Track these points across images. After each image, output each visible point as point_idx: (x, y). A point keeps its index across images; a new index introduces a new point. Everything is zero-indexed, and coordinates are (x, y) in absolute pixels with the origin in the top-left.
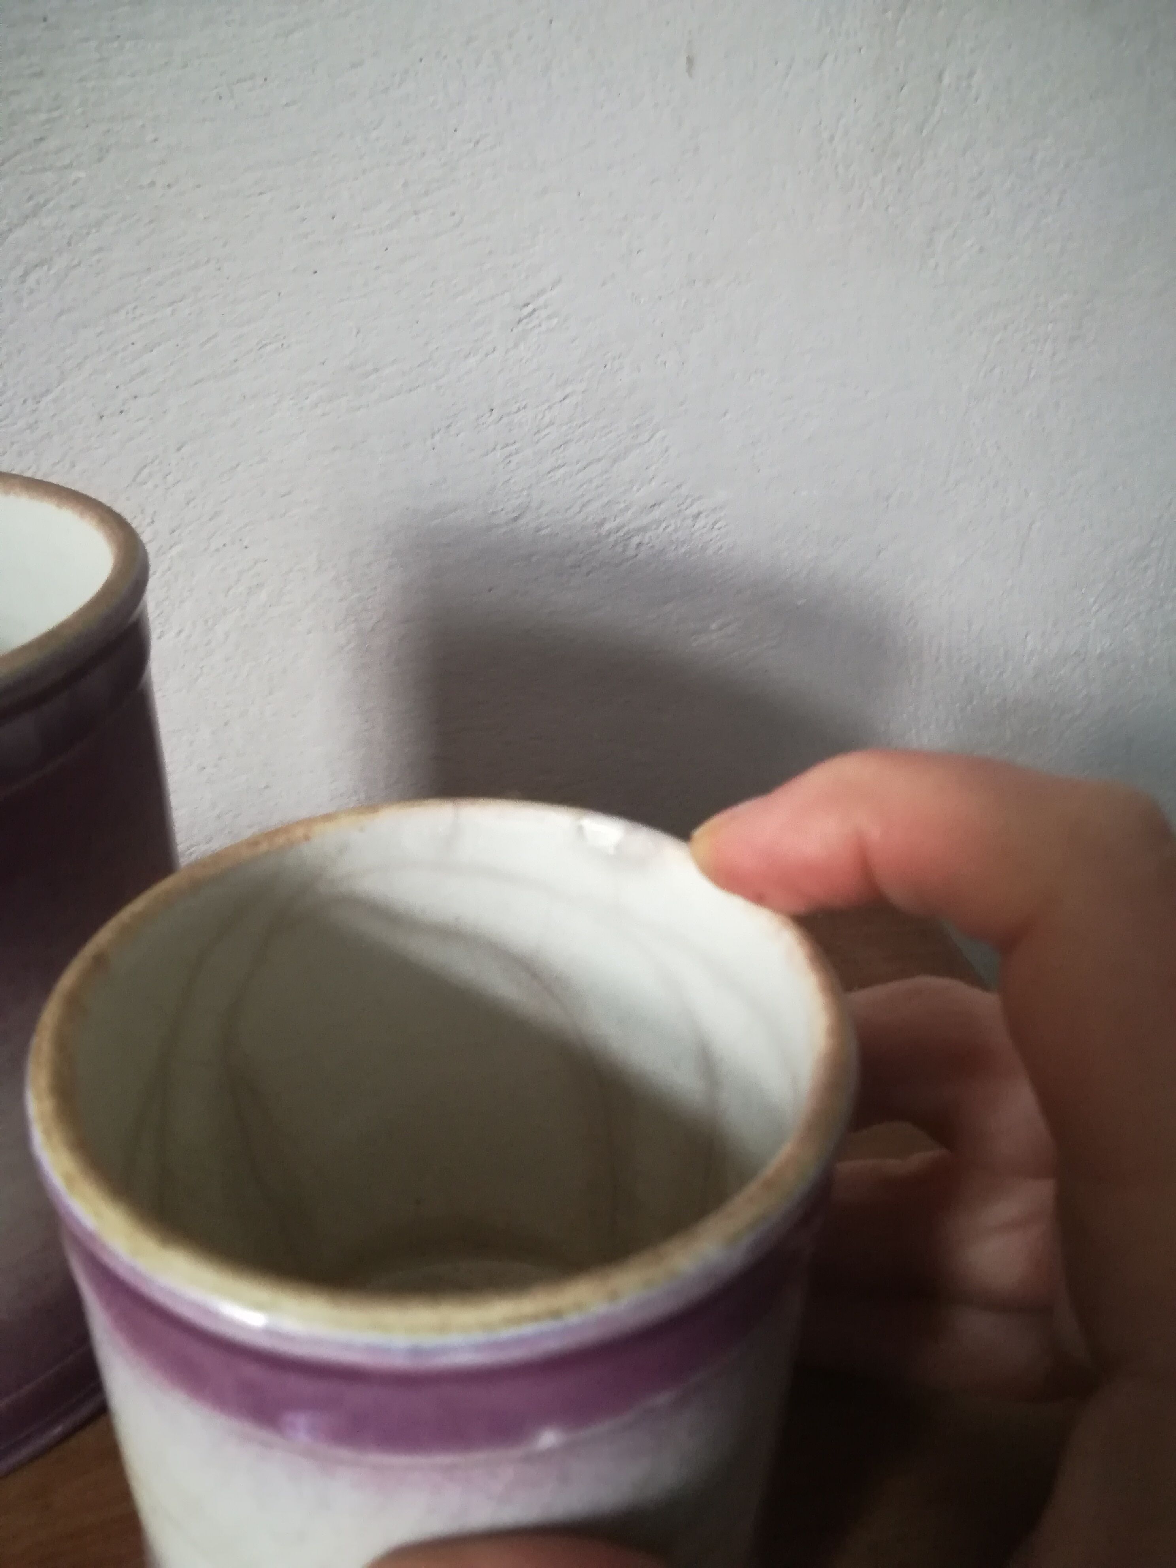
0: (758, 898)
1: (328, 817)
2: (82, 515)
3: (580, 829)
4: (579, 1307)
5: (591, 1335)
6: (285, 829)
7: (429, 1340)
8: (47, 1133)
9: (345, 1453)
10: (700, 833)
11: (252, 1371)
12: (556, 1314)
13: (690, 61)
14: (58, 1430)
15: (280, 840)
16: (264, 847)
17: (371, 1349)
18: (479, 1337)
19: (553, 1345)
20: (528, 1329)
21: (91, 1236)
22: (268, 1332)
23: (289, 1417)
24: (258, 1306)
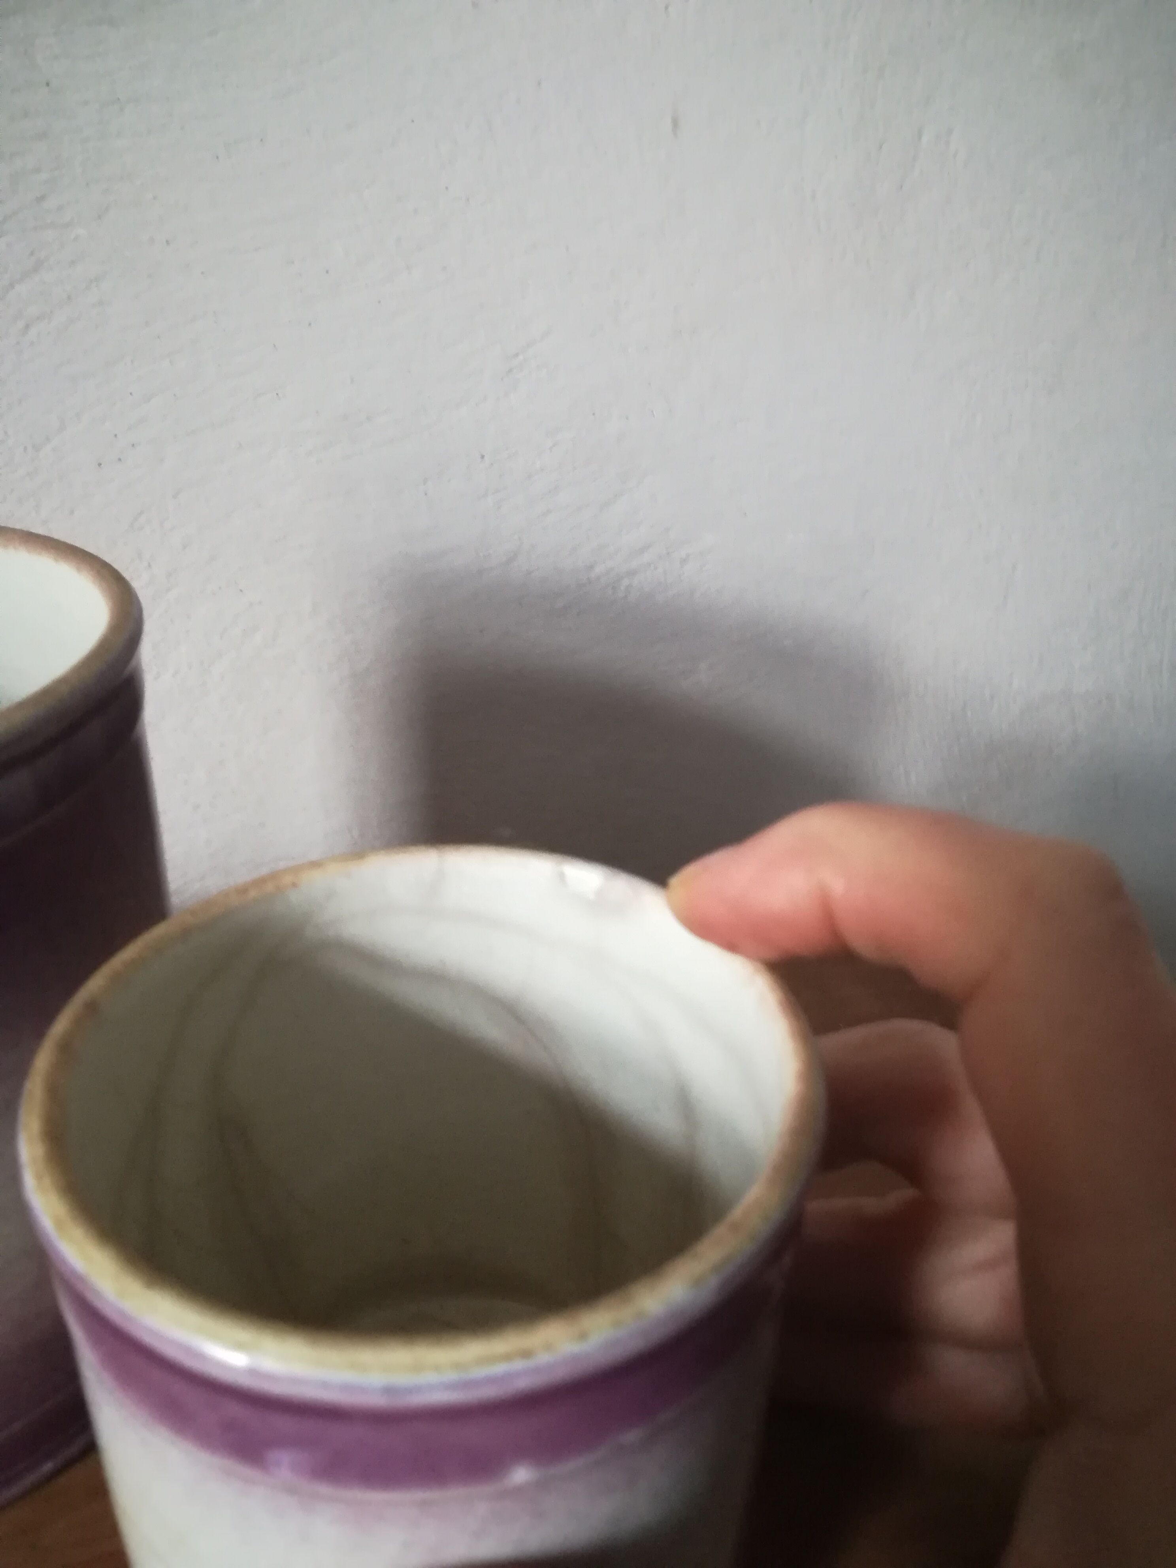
0: (731, 945)
1: (316, 864)
2: (79, 570)
3: (562, 876)
4: (548, 1347)
5: (560, 1374)
6: (274, 876)
7: (402, 1379)
8: (39, 1178)
9: (325, 1489)
10: (675, 881)
11: (234, 1410)
12: (526, 1354)
13: (675, 123)
14: (48, 1467)
15: (270, 887)
16: (253, 893)
17: (346, 1388)
18: (452, 1376)
19: (523, 1384)
20: (499, 1369)
21: (81, 1278)
22: (252, 1372)
23: (274, 1455)
24: (239, 1346)
